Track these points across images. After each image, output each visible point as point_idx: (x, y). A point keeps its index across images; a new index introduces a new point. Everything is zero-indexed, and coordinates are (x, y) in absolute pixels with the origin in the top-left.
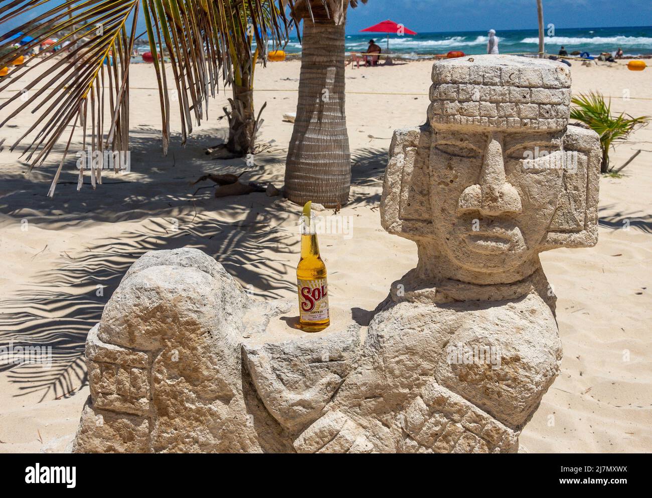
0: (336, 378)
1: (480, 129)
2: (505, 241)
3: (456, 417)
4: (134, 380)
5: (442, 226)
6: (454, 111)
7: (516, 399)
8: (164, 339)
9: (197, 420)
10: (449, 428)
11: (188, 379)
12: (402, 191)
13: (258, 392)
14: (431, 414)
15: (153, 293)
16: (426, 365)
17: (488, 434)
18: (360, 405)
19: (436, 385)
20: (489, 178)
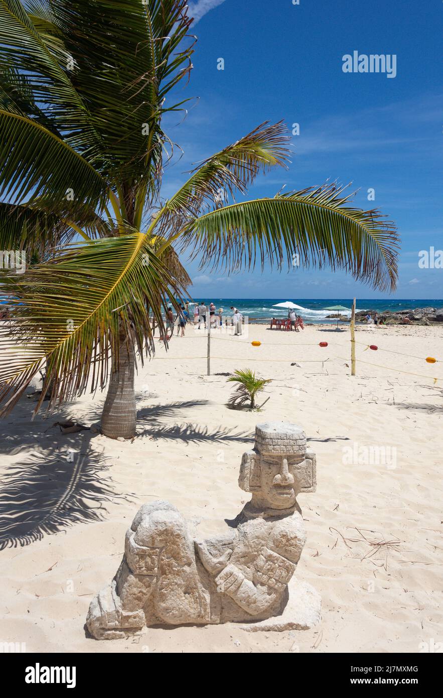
0: (230, 551)
1: (280, 455)
2: (289, 494)
3: (276, 562)
4: (153, 560)
5: (266, 489)
6: (271, 449)
7: (296, 552)
8: (166, 543)
9: (177, 575)
10: (273, 566)
11: (175, 558)
12: (250, 476)
13: (202, 560)
14: (267, 562)
15: (163, 524)
16: (263, 542)
17: (287, 567)
18: (239, 561)
19: (268, 550)
20: (284, 472)
